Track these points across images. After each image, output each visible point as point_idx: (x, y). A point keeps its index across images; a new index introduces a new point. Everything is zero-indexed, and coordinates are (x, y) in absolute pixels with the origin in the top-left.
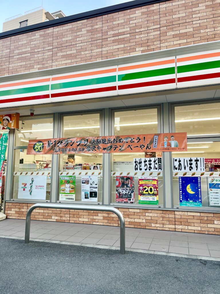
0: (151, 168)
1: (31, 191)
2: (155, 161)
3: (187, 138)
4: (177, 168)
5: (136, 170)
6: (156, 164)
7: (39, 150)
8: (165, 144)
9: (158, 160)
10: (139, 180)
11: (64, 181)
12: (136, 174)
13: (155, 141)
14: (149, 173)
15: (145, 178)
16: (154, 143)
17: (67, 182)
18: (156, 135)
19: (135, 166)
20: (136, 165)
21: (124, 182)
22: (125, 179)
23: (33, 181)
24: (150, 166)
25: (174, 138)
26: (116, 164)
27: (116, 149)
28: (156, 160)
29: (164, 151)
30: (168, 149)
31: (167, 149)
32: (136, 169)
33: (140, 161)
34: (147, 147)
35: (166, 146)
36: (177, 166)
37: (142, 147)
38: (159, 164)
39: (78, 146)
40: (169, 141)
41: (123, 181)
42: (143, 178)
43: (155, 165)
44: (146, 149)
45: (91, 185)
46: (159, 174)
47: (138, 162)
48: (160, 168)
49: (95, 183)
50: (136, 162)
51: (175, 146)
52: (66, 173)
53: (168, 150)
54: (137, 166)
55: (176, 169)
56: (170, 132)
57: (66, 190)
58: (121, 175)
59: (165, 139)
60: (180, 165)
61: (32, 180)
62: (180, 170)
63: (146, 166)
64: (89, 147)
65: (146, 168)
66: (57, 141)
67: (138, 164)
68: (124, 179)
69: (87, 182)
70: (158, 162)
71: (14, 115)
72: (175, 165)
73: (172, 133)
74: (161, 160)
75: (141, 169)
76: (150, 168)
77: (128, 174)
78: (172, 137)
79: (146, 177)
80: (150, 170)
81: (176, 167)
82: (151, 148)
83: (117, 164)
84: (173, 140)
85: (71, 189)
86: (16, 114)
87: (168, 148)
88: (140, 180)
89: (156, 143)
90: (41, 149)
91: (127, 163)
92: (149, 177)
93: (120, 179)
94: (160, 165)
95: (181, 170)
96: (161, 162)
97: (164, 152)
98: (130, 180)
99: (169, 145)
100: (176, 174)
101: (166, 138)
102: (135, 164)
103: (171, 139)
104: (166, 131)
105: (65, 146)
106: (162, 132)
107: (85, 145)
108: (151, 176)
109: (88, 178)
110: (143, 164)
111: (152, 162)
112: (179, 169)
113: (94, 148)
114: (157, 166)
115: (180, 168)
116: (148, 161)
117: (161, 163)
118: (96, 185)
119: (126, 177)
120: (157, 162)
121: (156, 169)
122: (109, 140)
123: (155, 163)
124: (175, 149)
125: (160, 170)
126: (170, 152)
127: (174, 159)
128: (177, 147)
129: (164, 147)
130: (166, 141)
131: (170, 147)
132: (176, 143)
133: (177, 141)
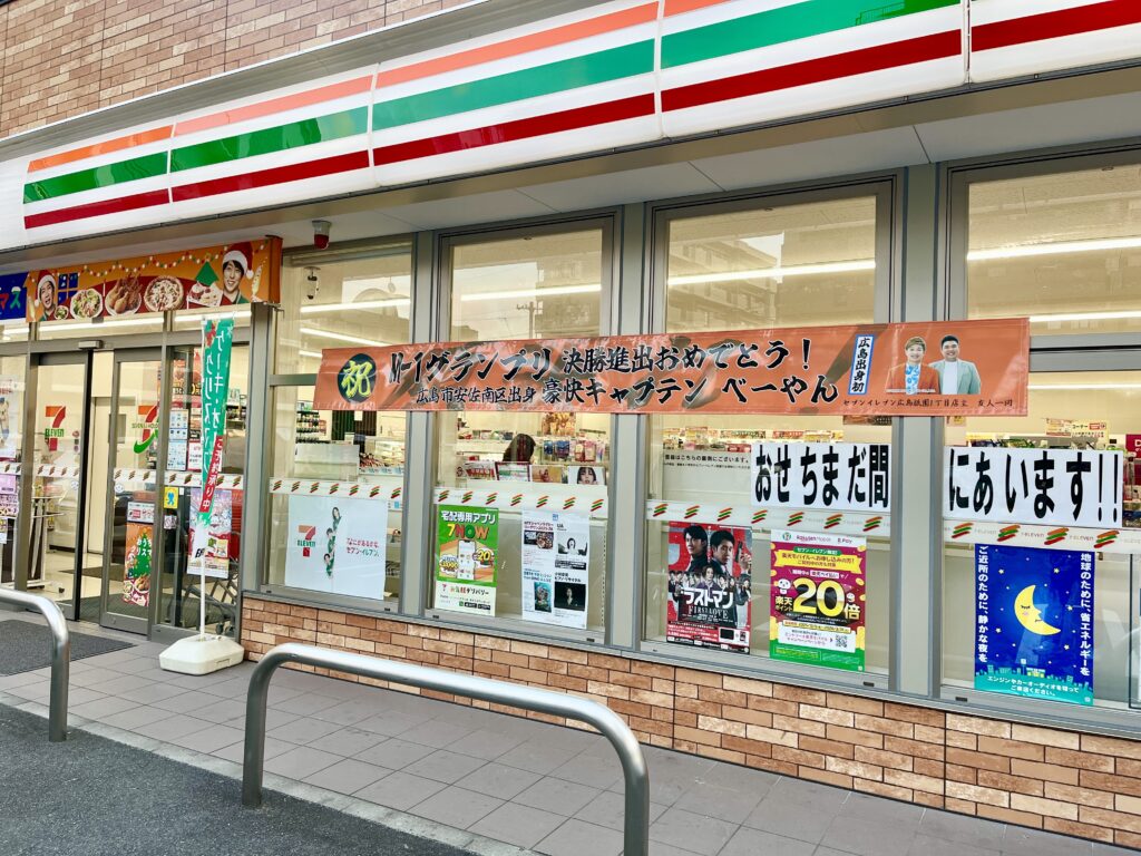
0: (835, 492)
1: (332, 561)
2: (854, 462)
3: (1031, 350)
4: (967, 499)
5: (759, 500)
6: (861, 473)
7: (360, 391)
9: (872, 458)
10: (777, 549)
11: (453, 526)
12: (759, 517)
13: (857, 359)
14: (825, 517)
15: (802, 538)
16: (855, 373)
17: (466, 533)
18: (863, 330)
19: (759, 480)
20: (764, 473)
21: (705, 548)
22: (709, 537)
23: (336, 520)
24: (828, 482)
26: (675, 461)
27: (668, 395)
28: (859, 453)
29: (905, 410)
30: (925, 402)
31: (917, 403)
32: (763, 494)
33: (783, 459)
34: (820, 390)
35: (912, 388)
36: (968, 491)
37: (791, 388)
38: (875, 473)
39: (508, 377)
40: (931, 365)
41: (699, 548)
42: (793, 540)
43: (857, 480)
44: (814, 400)
45: (561, 551)
46: (872, 524)
47: (774, 460)
48: (878, 497)
49: (578, 548)
50: (761, 460)
51: (960, 388)
52: (462, 492)
53: (926, 409)
54: (765, 480)
55: (963, 503)
56: (940, 318)
57: (461, 568)
58: (693, 520)
59: (908, 353)
60: (984, 482)
61: (335, 517)
62: (983, 508)
63: (811, 482)
64: (555, 385)
65: (810, 493)
66: (427, 357)
67: (772, 470)
68: (704, 538)
69: (543, 539)
71: (262, 247)
72: (955, 485)
73: (948, 323)
74: (886, 458)
75: (784, 497)
76: (828, 494)
77: (725, 515)
78: (947, 343)
79: (806, 535)
80: (827, 501)
81: (962, 495)
82: (835, 395)
83: (680, 461)
85: (479, 566)
86: (267, 242)
88: (779, 546)
89: (865, 371)
90: (364, 390)
91: (724, 463)
92: (822, 536)
93: (688, 536)
94: (879, 478)
95: (987, 511)
96: (885, 468)
97: (902, 417)
98: (730, 544)
99: (928, 380)
100: (962, 530)
101: (916, 347)
102: (756, 470)
103: (944, 351)
104: (919, 312)
105: (458, 379)
106: (897, 318)
107: (537, 377)
108: (830, 529)
109: (549, 520)
110: (796, 471)
111: (842, 466)
112: (977, 506)
113: (574, 391)
114: (863, 485)
115: (986, 502)
116: (819, 459)
117: (883, 473)
118: (582, 553)
119: (713, 526)
120: (865, 464)
121: (860, 497)
122: (641, 357)
123: (857, 468)
124: (960, 403)
125: (880, 503)
126: (933, 417)
127: (953, 451)
128: (969, 393)
129: (902, 391)
130: (917, 362)
131: (933, 391)
132: (967, 370)
133: (972, 365)
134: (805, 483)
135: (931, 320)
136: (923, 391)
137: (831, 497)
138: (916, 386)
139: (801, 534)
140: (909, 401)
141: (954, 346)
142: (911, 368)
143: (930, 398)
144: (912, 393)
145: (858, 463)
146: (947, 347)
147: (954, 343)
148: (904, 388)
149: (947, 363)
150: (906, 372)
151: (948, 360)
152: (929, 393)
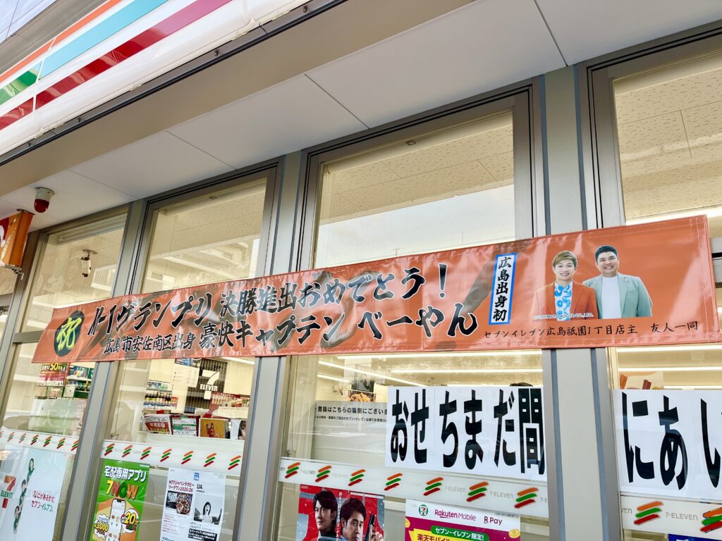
0: (480, 453)
2: (500, 410)
4: (651, 465)
6: (510, 427)
7: (67, 345)
8: (557, 299)
9: (522, 405)
10: (411, 528)
11: (111, 483)
14: (467, 485)
15: (442, 514)
19: (395, 433)
20: (400, 426)
22: (340, 506)
23: (30, 472)
24: (470, 437)
25: (616, 260)
28: (506, 399)
29: (556, 341)
30: (582, 331)
31: (572, 331)
32: (398, 451)
33: (420, 407)
34: (457, 320)
35: (564, 312)
36: (651, 454)
37: (428, 321)
38: (526, 426)
39: (175, 324)
40: (584, 283)
41: (329, 520)
42: (431, 516)
43: (505, 435)
44: (451, 333)
45: (196, 519)
47: (411, 410)
48: (532, 457)
49: (212, 515)
50: (397, 409)
51: (624, 311)
52: (125, 446)
53: (583, 338)
55: (647, 471)
56: (592, 225)
57: (110, 532)
58: (324, 484)
59: (557, 270)
60: (672, 443)
61: (30, 469)
62: (674, 482)
63: (451, 437)
64: (212, 330)
65: (450, 452)
66: (119, 310)
67: (408, 423)
68: (334, 509)
69: (181, 504)
70: (524, 418)
72: (632, 444)
73: (602, 232)
74: (539, 406)
75: (421, 456)
76: (471, 454)
78: (602, 255)
79: (446, 510)
80: (470, 463)
81: (644, 459)
84: (614, 274)
85: (125, 530)
87: (577, 325)
88: (416, 523)
90: (70, 344)
92: (465, 512)
94: (531, 433)
95: (682, 481)
96: (538, 419)
97: (553, 350)
101: (565, 263)
103: (599, 265)
105: (137, 328)
106: (541, 231)
107: (197, 322)
108: (475, 503)
110: (434, 423)
111: (486, 416)
112: (667, 476)
113: (225, 335)
114: (513, 441)
115: (678, 470)
116: (460, 406)
117: (536, 426)
119: (345, 493)
120: (513, 413)
121: (510, 459)
122: (286, 296)
123: (505, 418)
124: (627, 330)
125: (535, 467)
126: (592, 349)
127: (624, 396)
128: (637, 316)
129: (553, 316)
130: (568, 280)
131: (590, 315)
132: (631, 287)
133: (637, 279)
134: (444, 438)
135: (580, 229)
136: (579, 315)
137: (474, 457)
138: (568, 310)
139: (440, 508)
140: (561, 329)
141: (612, 258)
142: (561, 288)
143: (587, 324)
144: (564, 319)
145: (506, 412)
146: (603, 260)
147: (612, 254)
148: (555, 313)
149: (604, 278)
150: (555, 294)
151: (605, 275)
152: (585, 318)
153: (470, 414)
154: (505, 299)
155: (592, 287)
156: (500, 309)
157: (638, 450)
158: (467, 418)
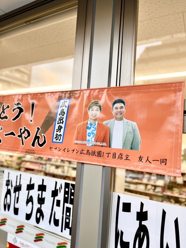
0: (42, 215)
2: (55, 193)
5: (5, 210)
6: (58, 204)
8: (88, 131)
9: (66, 193)
13: (58, 116)
15: (23, 244)
16: (57, 128)
18: (64, 95)
19: (6, 197)
20: (9, 192)
25: (124, 110)
28: (58, 188)
30: (99, 154)
31: (93, 153)
32: (7, 207)
33: (18, 184)
34: (37, 138)
35: (91, 141)
37: (23, 135)
38: (67, 205)
40: (104, 123)
42: (18, 244)
43: (56, 208)
44: (33, 145)
47: (14, 185)
48: (67, 225)
50: (8, 183)
51: (124, 145)
63: (30, 204)
65: (29, 213)
67: (13, 192)
70: (66, 200)
72: (120, 228)
73: (119, 88)
74: (74, 194)
75: (16, 211)
76: (38, 215)
78: (116, 105)
79: (25, 243)
80: (38, 221)
82: (45, 142)
84: (121, 119)
87: (97, 149)
89: (63, 125)
92: (32, 246)
94: (68, 210)
96: (72, 201)
99: (102, 135)
101: (95, 108)
103: (114, 111)
114: (59, 213)
117: (71, 206)
120: (61, 197)
121: (56, 223)
124: (124, 157)
126: (103, 166)
128: (131, 149)
129: (84, 142)
130: (95, 120)
131: (105, 144)
132: (130, 129)
133: (135, 124)
134: (27, 203)
137: (40, 217)
138: (93, 140)
140: (88, 151)
141: (122, 107)
142: (91, 124)
143: (103, 150)
144: (90, 145)
145: (57, 195)
146: (117, 108)
147: (122, 105)
148: (86, 140)
149: (115, 121)
150: (87, 128)
151: (117, 119)
152: (102, 146)
153: (40, 192)
154: (61, 128)
155: (108, 126)
156: (59, 133)
157: (122, 233)
158: (39, 195)
